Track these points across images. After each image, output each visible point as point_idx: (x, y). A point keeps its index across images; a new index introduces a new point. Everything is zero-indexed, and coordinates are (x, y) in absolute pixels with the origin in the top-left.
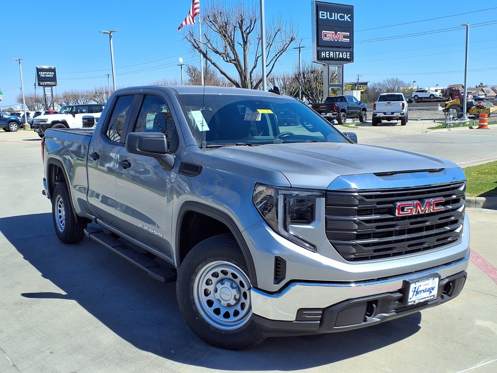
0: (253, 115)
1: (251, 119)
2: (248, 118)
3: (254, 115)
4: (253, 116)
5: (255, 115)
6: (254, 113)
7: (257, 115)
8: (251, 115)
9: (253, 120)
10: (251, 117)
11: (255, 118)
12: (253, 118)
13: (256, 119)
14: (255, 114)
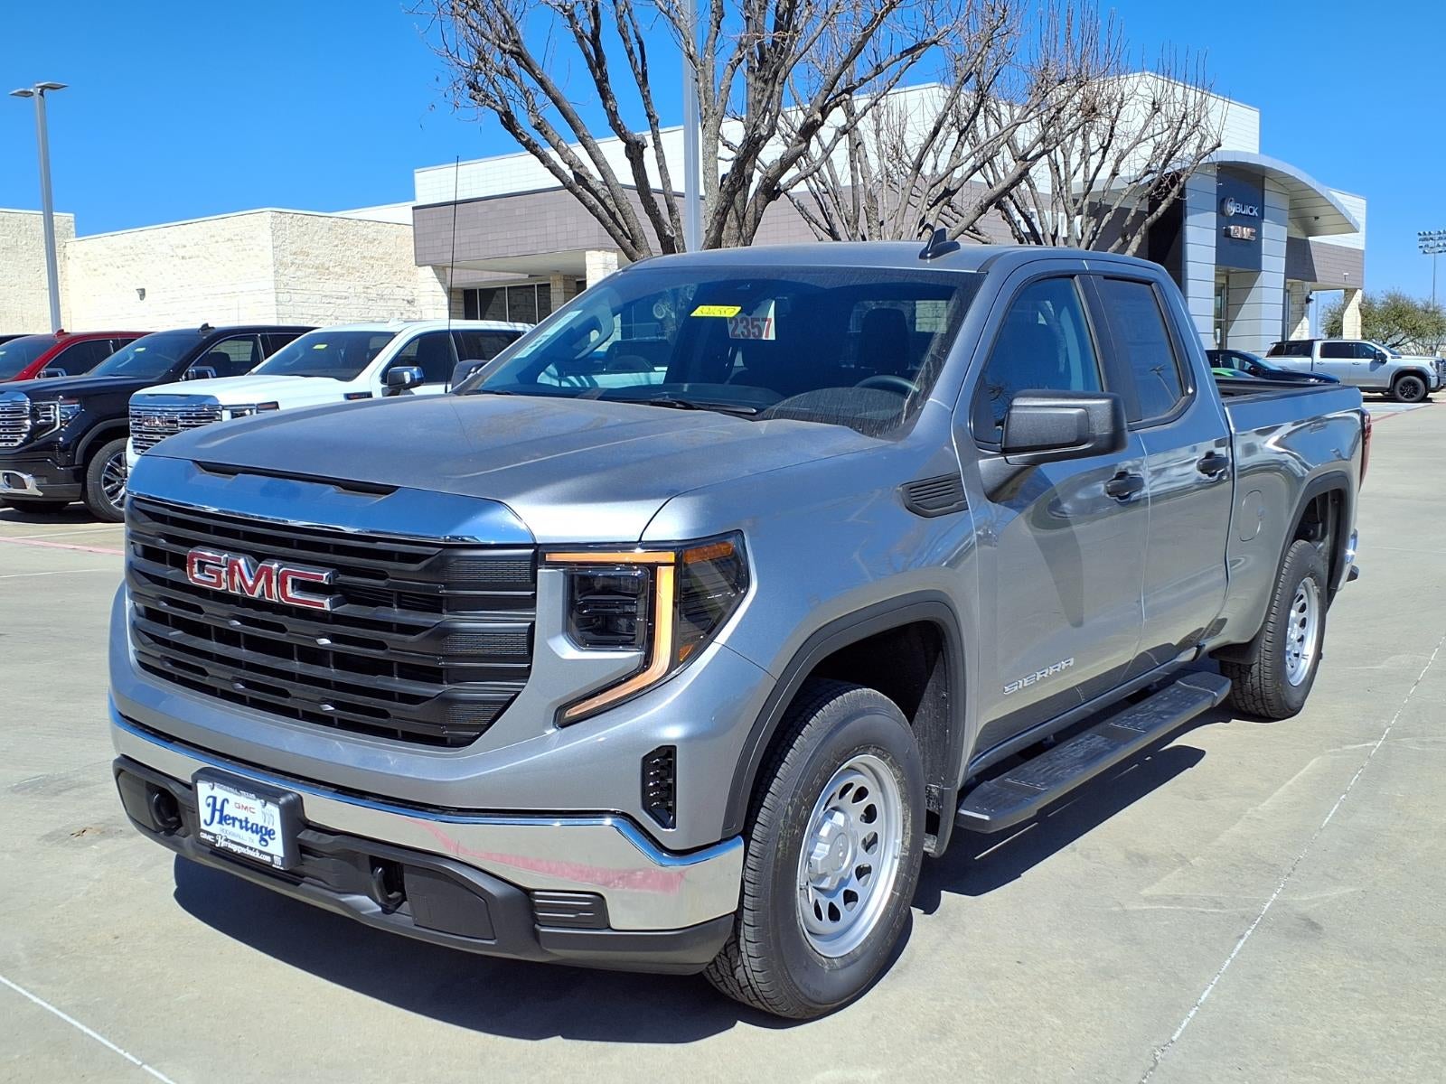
0: (748, 324)
1: (746, 333)
2: (738, 332)
3: (752, 323)
4: (750, 327)
5: (755, 323)
6: (749, 318)
7: (760, 323)
8: (742, 322)
9: (752, 337)
10: (744, 327)
11: (756, 330)
12: (752, 331)
13: (761, 334)
14: (753, 320)
